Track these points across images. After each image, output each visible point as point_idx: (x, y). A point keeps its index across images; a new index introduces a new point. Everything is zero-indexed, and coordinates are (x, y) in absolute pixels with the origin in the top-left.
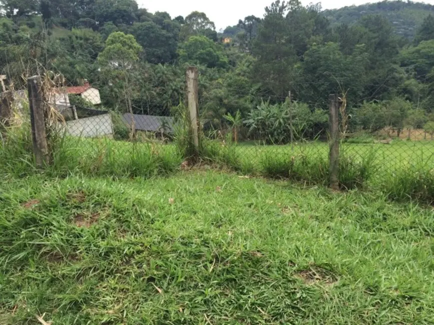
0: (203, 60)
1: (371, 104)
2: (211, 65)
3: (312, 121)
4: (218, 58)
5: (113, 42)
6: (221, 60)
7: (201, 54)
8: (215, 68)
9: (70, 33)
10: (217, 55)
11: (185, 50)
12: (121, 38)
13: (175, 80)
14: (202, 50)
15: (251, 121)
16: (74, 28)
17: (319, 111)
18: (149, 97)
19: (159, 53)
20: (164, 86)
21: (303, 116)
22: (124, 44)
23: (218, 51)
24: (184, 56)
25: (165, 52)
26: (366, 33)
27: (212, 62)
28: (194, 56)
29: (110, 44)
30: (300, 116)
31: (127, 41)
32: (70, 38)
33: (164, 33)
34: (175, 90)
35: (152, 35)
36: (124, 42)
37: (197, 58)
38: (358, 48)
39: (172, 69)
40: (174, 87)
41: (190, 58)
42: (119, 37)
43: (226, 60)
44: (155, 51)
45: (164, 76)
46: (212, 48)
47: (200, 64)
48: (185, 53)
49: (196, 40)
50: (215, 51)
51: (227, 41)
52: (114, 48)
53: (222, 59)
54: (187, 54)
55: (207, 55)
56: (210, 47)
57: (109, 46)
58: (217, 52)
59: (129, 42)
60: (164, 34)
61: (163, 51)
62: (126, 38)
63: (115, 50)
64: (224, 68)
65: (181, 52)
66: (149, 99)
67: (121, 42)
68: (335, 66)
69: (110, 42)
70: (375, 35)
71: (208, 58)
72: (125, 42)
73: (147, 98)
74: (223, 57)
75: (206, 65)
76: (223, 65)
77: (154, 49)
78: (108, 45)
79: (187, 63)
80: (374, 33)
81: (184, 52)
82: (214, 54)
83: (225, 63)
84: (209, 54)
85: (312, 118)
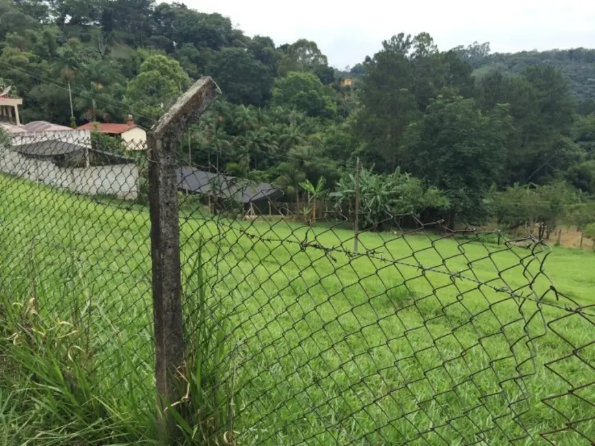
0: (301, 105)
1: (526, 188)
2: (312, 113)
3: (421, 203)
4: (324, 105)
5: (150, 68)
6: (328, 107)
7: (301, 96)
8: (318, 118)
9: (134, 53)
10: (323, 100)
11: (281, 90)
12: (161, 64)
13: (258, 129)
14: (302, 92)
15: (338, 194)
16: (141, 47)
17: (433, 191)
18: (221, 149)
19: (246, 89)
20: (244, 136)
21: (409, 195)
22: (164, 71)
23: (326, 94)
24: (279, 98)
25: (255, 90)
26: (529, 89)
27: (315, 110)
28: (292, 99)
29: (145, 71)
30: (406, 195)
31: (168, 68)
32: (134, 59)
33: (256, 64)
34: (256, 141)
35: (240, 66)
36: (163, 69)
37: (293, 102)
38: (500, 108)
39: (258, 114)
40: (255, 138)
41: (286, 101)
42: (158, 62)
43: (334, 108)
44: (241, 87)
45: (245, 122)
46: (318, 91)
47: (298, 109)
48: (280, 94)
49: (297, 77)
50: (321, 95)
51: (348, 83)
52: (148, 77)
53: (330, 106)
54: (283, 95)
55: (309, 99)
56: (314, 89)
57: (143, 73)
58: (324, 97)
59: (171, 70)
60: (257, 66)
61: (251, 88)
62: (168, 64)
63: (150, 79)
64: (330, 118)
65: (275, 91)
66: (221, 152)
67: (160, 69)
68: (464, 130)
69: (146, 68)
70: (542, 93)
71: (309, 103)
72: (166, 69)
73: (218, 149)
74: (331, 104)
75: (305, 112)
76: (329, 115)
77: (240, 85)
78: (143, 71)
79: (280, 107)
80: (541, 90)
81: (278, 92)
82: (320, 99)
83: (332, 112)
84: (312, 98)
85: (421, 200)
